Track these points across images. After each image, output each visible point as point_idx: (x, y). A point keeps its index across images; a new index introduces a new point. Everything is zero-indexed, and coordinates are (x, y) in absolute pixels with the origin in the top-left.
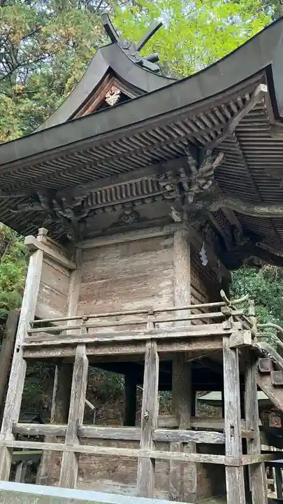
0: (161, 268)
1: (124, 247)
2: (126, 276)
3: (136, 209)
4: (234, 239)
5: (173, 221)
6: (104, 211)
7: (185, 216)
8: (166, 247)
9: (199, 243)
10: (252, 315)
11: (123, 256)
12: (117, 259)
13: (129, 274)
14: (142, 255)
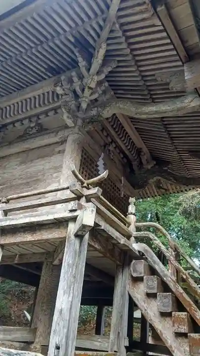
0: (52, 171)
1: (25, 155)
2: (20, 182)
3: (40, 121)
4: (141, 163)
5: (66, 127)
6: (14, 126)
7: (80, 122)
8: (59, 152)
9: (98, 154)
10: (131, 214)
11: (22, 163)
12: (16, 167)
13: (24, 179)
14: (37, 160)
